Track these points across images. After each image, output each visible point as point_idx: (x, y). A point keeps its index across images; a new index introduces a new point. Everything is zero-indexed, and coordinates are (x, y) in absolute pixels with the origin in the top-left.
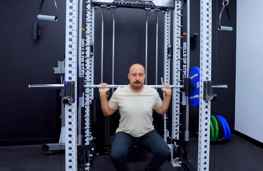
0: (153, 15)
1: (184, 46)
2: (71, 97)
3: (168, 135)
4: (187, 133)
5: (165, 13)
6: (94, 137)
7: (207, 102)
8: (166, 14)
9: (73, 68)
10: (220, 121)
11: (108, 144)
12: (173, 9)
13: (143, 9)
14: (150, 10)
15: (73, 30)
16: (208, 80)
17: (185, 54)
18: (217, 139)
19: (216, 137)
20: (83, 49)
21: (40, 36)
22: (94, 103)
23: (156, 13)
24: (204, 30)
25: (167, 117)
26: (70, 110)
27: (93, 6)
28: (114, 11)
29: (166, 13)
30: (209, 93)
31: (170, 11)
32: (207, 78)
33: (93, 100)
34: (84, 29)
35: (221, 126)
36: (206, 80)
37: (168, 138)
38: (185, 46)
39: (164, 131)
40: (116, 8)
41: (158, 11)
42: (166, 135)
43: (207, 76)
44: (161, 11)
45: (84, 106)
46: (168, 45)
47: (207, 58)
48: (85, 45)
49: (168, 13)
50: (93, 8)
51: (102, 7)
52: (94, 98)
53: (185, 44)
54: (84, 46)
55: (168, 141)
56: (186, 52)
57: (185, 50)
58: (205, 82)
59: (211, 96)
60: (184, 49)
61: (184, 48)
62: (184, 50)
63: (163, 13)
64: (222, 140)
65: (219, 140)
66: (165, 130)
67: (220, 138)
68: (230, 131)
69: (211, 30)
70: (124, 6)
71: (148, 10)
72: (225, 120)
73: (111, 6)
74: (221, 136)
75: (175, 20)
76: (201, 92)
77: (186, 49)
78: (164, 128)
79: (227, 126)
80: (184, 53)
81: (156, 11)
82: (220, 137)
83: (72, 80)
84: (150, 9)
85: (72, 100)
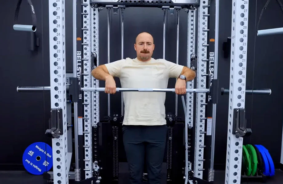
0: (172, 15)
1: (210, 57)
2: (57, 128)
3: (190, 168)
4: (211, 172)
5: (188, 11)
6: (100, 167)
7: (237, 137)
8: (190, 13)
9: (60, 92)
10: (260, 153)
11: (117, 176)
12: (198, 6)
13: (159, 8)
14: (169, 9)
15: (59, 43)
16: (240, 107)
17: (212, 68)
18: (256, 175)
19: (254, 173)
20: (80, 64)
21: (39, 46)
22: (100, 127)
23: (176, 12)
24: (236, 37)
25: (189, 145)
26: (58, 144)
27: (97, 8)
28: (122, 13)
29: (190, 11)
30: (240, 126)
31: (195, 9)
32: (239, 105)
33: (98, 123)
34: (80, 39)
35: (261, 159)
36: (237, 107)
37: (190, 173)
38: (212, 57)
39: (185, 162)
40: (124, 8)
41: (180, 9)
42: (188, 168)
43: (239, 101)
44: (183, 9)
45: (82, 134)
46: (192, 54)
47: (240, 77)
48: (83, 59)
49: (192, 12)
50: (97, 9)
51: (107, 8)
52: (101, 121)
53: (212, 55)
54: (80, 60)
55: (190, 176)
56: (213, 65)
57: (212, 63)
58: (235, 110)
59: (243, 131)
60: (210, 61)
61: (210, 59)
62: (210, 63)
63: (186, 11)
64: (261, 177)
65: (258, 176)
66: (187, 162)
67: (259, 174)
68: (273, 166)
69: (247, 35)
70: (135, 5)
71: (166, 9)
72: (267, 151)
73: (118, 6)
74: (261, 172)
75: (200, 21)
76: (230, 123)
77: (213, 61)
78: (185, 159)
79: (269, 158)
80: (210, 67)
81: (177, 9)
82: (258, 172)
83: (59, 107)
84: (168, 7)
85: (59, 132)
